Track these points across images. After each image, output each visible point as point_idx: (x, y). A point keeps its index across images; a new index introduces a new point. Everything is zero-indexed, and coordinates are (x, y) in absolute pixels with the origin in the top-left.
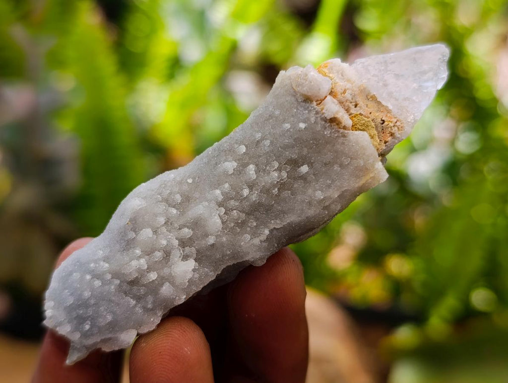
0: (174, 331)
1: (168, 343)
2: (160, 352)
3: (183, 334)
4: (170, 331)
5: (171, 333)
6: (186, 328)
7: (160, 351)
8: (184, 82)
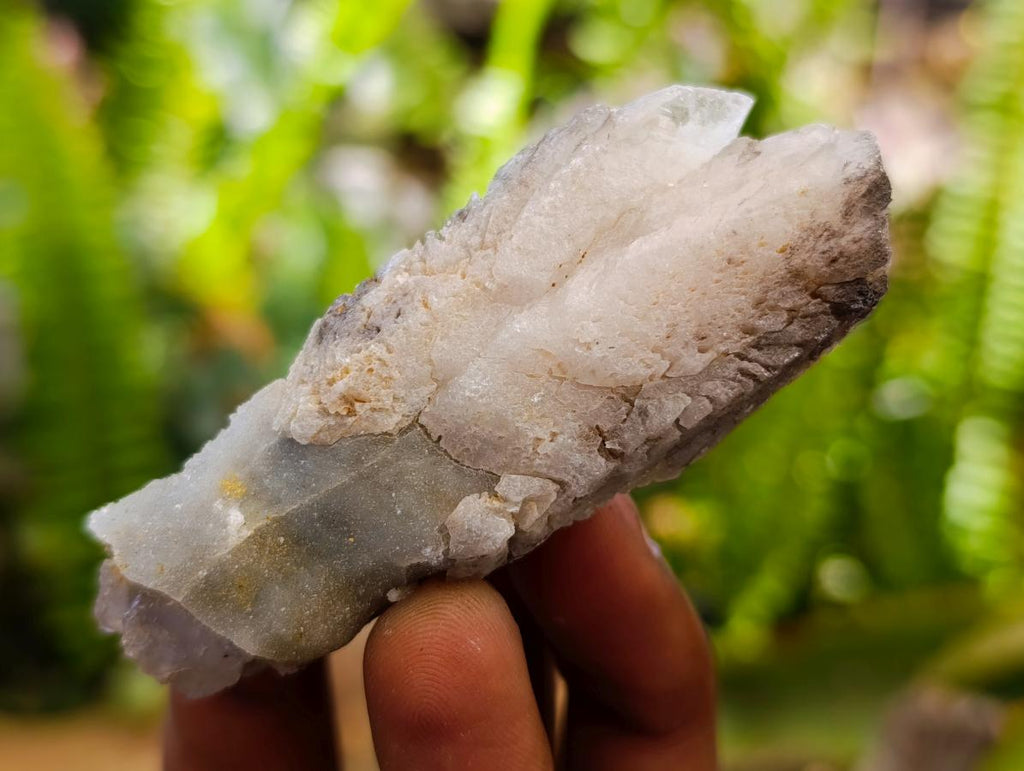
0: (449, 606)
1: (437, 630)
2: (422, 649)
3: (466, 612)
4: (441, 608)
5: (443, 612)
6: (472, 600)
7: (421, 646)
8: (243, 169)
